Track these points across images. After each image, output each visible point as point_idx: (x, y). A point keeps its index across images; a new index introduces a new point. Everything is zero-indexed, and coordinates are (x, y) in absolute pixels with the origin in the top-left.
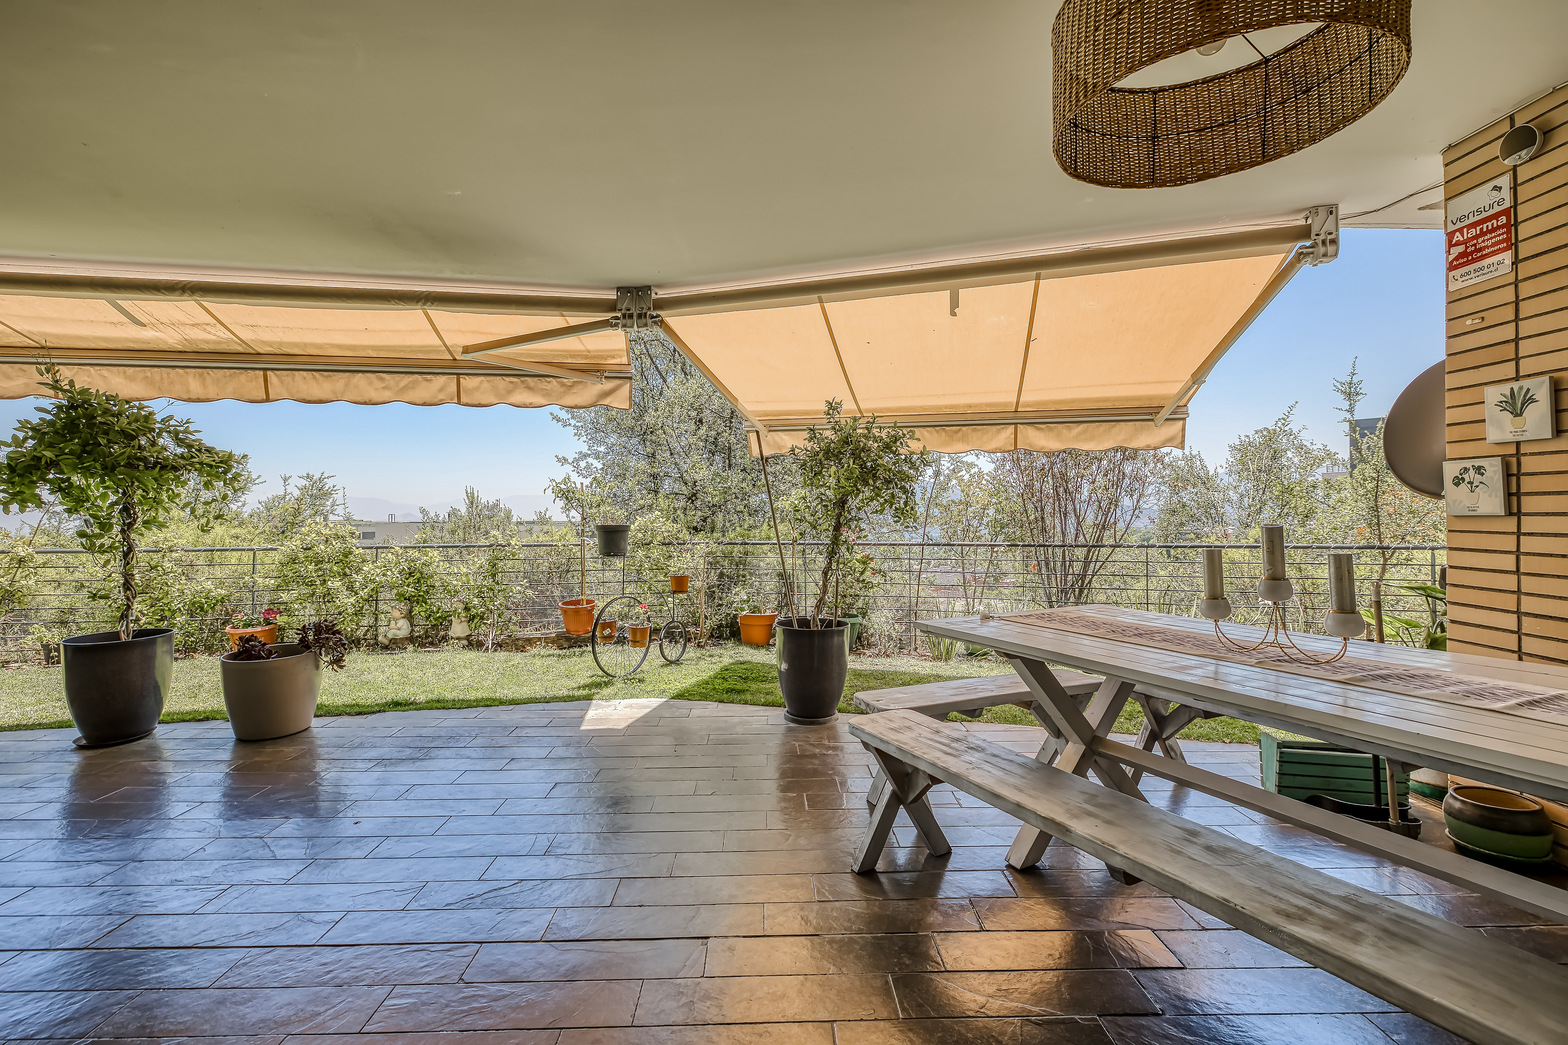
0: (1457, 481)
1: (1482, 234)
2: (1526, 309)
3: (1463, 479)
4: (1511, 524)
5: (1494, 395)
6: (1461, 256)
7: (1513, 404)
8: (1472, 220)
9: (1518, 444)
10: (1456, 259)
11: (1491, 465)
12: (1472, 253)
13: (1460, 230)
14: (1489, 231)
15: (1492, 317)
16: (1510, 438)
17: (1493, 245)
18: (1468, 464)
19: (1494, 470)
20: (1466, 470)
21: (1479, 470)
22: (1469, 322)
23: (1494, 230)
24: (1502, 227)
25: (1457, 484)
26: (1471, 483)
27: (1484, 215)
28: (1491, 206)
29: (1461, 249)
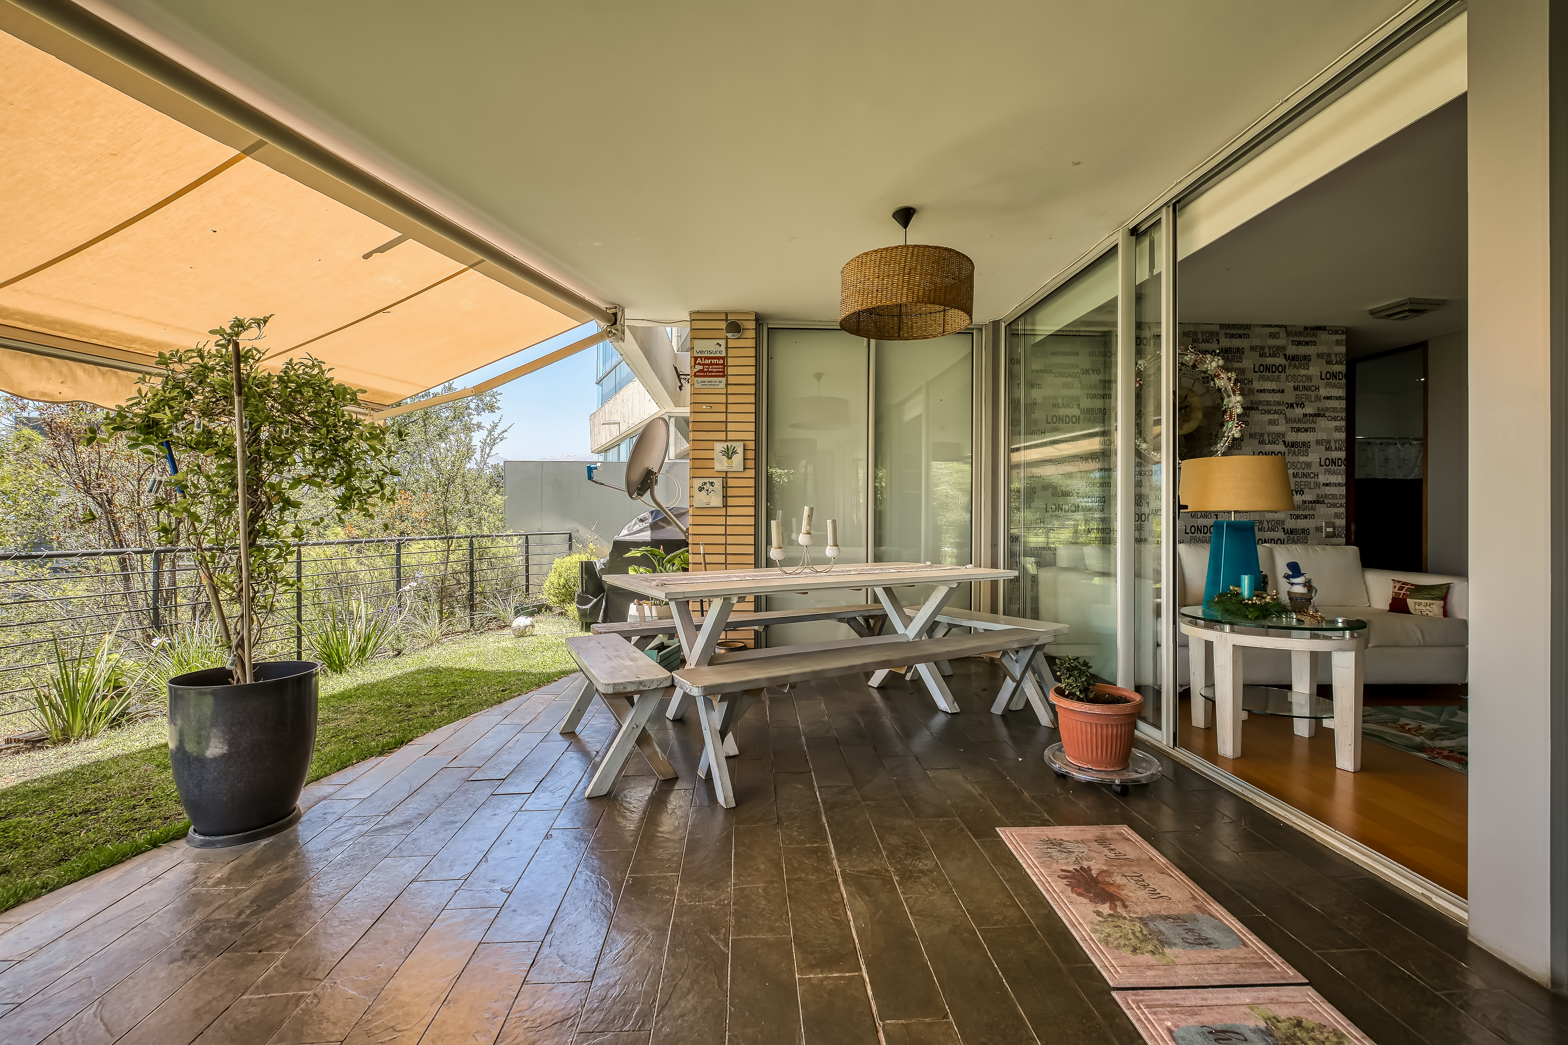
0: (701, 489)
1: (711, 364)
2: (731, 408)
3: (704, 488)
4: (722, 512)
5: (719, 447)
6: (700, 371)
7: (728, 453)
8: (706, 355)
9: (726, 472)
10: (698, 372)
11: (718, 482)
12: (706, 372)
13: (701, 358)
14: (714, 364)
15: (716, 408)
16: (726, 469)
17: (717, 372)
18: (706, 480)
19: (718, 483)
20: (705, 483)
21: (712, 484)
22: (704, 407)
23: (717, 365)
24: (721, 364)
25: (700, 491)
26: (707, 490)
27: (712, 355)
28: (716, 352)
29: (701, 367)
